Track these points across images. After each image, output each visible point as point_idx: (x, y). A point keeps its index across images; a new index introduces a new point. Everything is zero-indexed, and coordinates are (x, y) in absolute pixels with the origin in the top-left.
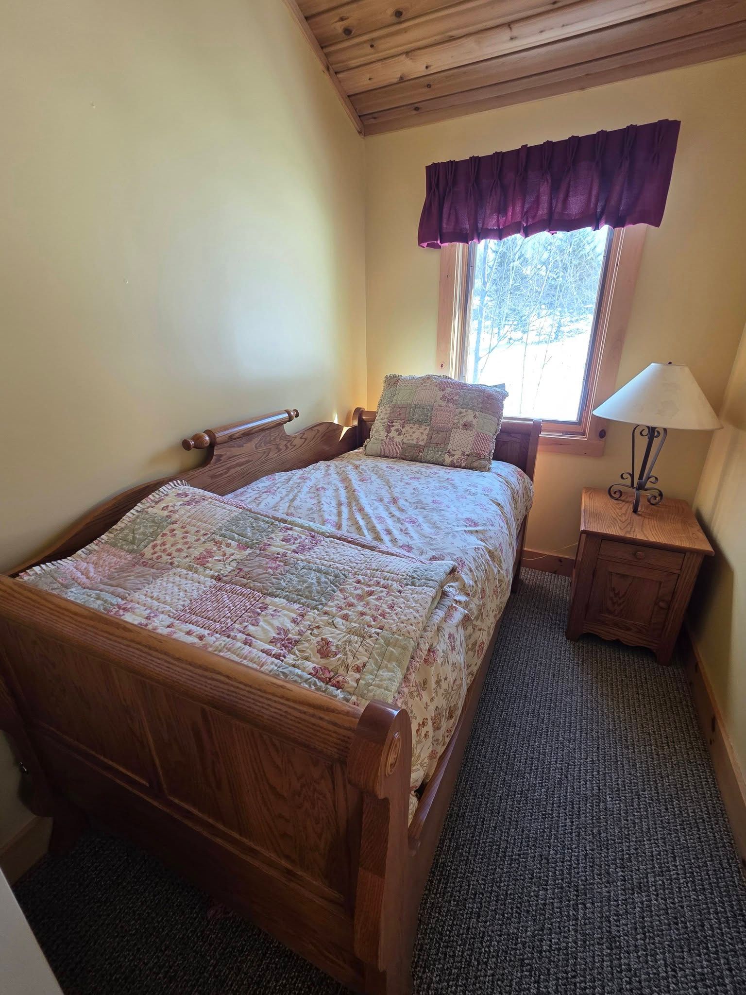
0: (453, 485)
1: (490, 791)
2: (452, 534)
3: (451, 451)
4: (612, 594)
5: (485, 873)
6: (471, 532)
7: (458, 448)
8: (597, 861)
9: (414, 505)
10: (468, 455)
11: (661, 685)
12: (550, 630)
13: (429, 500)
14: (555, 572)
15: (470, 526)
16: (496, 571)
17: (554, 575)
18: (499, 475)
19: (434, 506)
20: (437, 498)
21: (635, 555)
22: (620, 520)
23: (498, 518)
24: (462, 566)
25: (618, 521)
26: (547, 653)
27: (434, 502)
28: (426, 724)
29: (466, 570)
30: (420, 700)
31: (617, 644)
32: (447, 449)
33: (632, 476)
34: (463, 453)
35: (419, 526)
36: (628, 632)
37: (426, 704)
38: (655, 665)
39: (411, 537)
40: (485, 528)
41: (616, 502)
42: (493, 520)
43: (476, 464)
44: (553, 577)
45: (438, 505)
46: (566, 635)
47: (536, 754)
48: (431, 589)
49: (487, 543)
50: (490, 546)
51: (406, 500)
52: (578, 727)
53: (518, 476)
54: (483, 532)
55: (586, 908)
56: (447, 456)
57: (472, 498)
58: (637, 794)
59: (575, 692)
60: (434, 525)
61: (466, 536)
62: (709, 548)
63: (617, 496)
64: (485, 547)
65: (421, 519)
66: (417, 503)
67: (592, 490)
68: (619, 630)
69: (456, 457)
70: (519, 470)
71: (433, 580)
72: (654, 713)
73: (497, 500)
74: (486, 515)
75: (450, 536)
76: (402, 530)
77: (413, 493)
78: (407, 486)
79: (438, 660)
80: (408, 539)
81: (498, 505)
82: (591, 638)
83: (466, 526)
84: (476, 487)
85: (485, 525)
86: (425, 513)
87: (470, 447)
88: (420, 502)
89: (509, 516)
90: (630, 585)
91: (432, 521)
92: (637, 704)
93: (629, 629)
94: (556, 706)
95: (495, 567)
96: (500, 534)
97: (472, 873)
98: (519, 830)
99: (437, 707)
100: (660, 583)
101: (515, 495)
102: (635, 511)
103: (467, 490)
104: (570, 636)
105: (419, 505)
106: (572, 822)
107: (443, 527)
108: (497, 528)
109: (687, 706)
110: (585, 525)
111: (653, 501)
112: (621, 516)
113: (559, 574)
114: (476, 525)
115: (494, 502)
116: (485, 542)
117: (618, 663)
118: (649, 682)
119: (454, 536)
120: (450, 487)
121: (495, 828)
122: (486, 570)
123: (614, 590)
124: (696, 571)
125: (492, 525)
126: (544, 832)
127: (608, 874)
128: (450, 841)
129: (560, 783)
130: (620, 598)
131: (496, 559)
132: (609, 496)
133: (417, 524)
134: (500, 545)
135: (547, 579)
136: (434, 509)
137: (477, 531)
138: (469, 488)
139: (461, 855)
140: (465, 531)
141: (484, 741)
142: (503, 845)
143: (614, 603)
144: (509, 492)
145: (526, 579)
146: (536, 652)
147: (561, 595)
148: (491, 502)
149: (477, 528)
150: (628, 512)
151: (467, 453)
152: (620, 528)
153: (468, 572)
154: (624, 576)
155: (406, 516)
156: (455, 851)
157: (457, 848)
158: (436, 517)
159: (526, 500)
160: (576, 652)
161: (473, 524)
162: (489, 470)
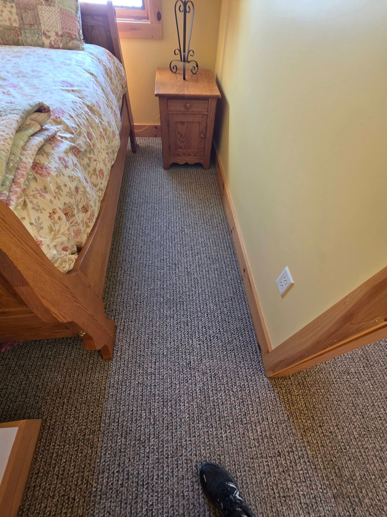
0: (51, 59)
1: (136, 246)
2: (49, 91)
3: (46, 33)
4: (179, 136)
5: (138, 275)
6: (68, 91)
7: (51, 28)
8: (182, 252)
9: (16, 76)
10: (62, 36)
11: (206, 179)
12: (156, 167)
13: (29, 70)
14: (155, 136)
15: (67, 86)
16: (97, 121)
17: (155, 138)
18: (91, 54)
19: (34, 74)
20: (35, 68)
21: (186, 107)
22: (176, 85)
23: (91, 83)
24: (63, 113)
25: (175, 85)
26: (155, 179)
27: (33, 71)
28: (56, 212)
29: (66, 115)
30: (44, 198)
31: (186, 165)
32: (41, 30)
33: (180, 51)
34: (57, 34)
35: (21, 88)
36: (190, 157)
37: (51, 200)
38: (203, 170)
39: (14, 97)
40: (80, 88)
41: (174, 74)
42: (88, 84)
43: (70, 44)
44: (154, 139)
45: (37, 73)
46: (164, 168)
47: (155, 224)
48: (15, 115)
49: (84, 100)
50: (88, 102)
51: (8, 72)
52: (172, 207)
53: (108, 56)
54: (79, 91)
55: (179, 268)
56: (44, 38)
57: (68, 67)
58: (197, 224)
59: (170, 193)
60: (34, 87)
61: (63, 93)
62: (218, 93)
63: (174, 71)
64: (82, 102)
65: (22, 84)
66: (18, 73)
67: (160, 69)
68: (186, 157)
69: (52, 39)
70: (109, 52)
71: (16, 110)
72: (203, 191)
73: (90, 70)
74: (79, 79)
75: (48, 93)
76: (4, 93)
77: (14, 67)
78: (8, 62)
79: (52, 173)
80: (11, 98)
81: (92, 74)
82: (175, 165)
83: (63, 86)
84: (71, 60)
85: (78, 86)
86: (26, 79)
87: (59, 26)
88: (20, 72)
89: (103, 85)
90: (187, 127)
91: (32, 84)
92: (196, 190)
93: (190, 155)
94: (161, 202)
95: (96, 118)
96: (95, 95)
97: (133, 277)
98: (151, 255)
99: (65, 203)
100: (200, 122)
101: (108, 71)
102: (184, 79)
103: (63, 62)
104: (165, 168)
105: (20, 75)
106: (172, 243)
107: (41, 87)
108: (91, 90)
109: (215, 184)
110: (157, 91)
111: (194, 72)
112: (177, 83)
113: (157, 137)
114: (72, 85)
115: (88, 72)
116: (82, 99)
117: (188, 174)
118: (201, 179)
119: (52, 93)
120: (48, 61)
121: (140, 258)
122: (87, 119)
123: (179, 133)
124: (214, 111)
125: (87, 87)
126: (161, 251)
127: (187, 254)
128: (121, 271)
129: (166, 232)
130: (183, 138)
131: (96, 113)
132: (171, 72)
133: (19, 87)
134: (97, 102)
135: (152, 141)
136: (34, 76)
137: (73, 91)
138: (64, 61)
139: (127, 273)
140: (62, 90)
141: (130, 228)
142: (145, 263)
143: (181, 142)
144: (102, 68)
145: (140, 144)
146: (150, 180)
147: (160, 148)
148: (85, 71)
149: (74, 88)
150: (181, 80)
151: (60, 33)
152: (176, 89)
153: (70, 118)
154: (183, 123)
155: (8, 83)
156: (124, 273)
157: (125, 272)
158: (35, 81)
159: (120, 79)
160: (169, 174)
161: (69, 85)
162: (83, 49)
